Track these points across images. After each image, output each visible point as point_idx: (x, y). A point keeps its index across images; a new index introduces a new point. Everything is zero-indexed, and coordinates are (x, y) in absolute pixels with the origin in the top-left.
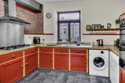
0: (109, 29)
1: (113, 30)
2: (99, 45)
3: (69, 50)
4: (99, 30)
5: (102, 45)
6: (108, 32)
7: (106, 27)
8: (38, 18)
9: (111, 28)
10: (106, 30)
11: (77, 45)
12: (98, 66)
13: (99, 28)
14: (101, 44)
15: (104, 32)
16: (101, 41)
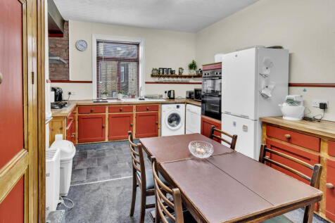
0: (181, 77)
1: (185, 77)
2: (170, 98)
3: (134, 107)
4: (169, 77)
5: (174, 98)
6: (179, 80)
7: (177, 73)
8: (54, 47)
9: (183, 74)
10: (177, 77)
11: (140, 99)
12: (173, 126)
13: (169, 74)
14: (172, 96)
15: (175, 79)
16: (172, 92)
